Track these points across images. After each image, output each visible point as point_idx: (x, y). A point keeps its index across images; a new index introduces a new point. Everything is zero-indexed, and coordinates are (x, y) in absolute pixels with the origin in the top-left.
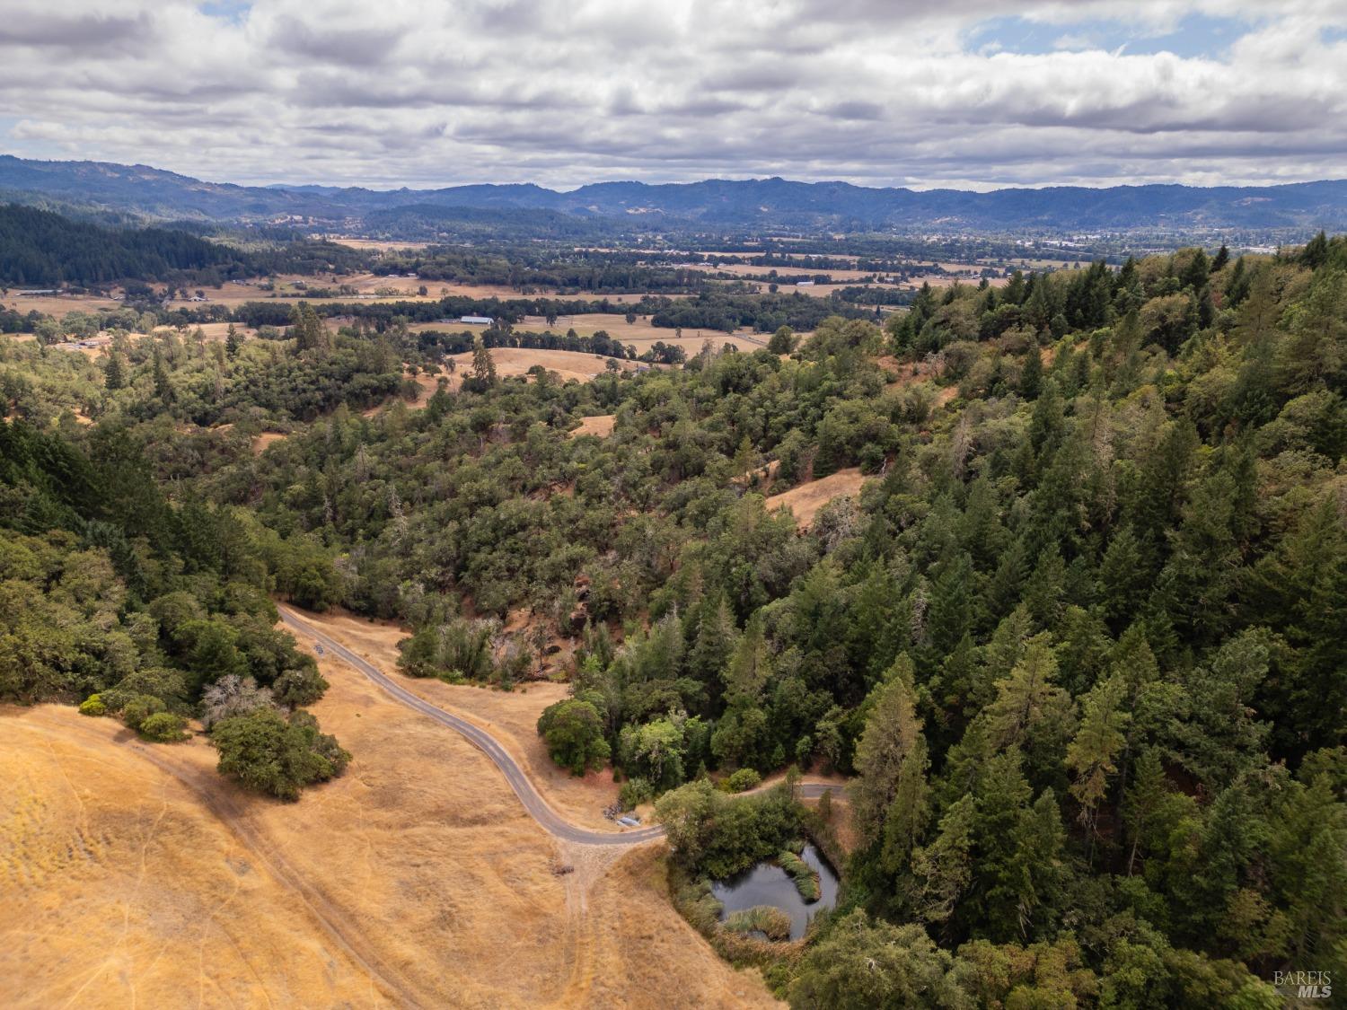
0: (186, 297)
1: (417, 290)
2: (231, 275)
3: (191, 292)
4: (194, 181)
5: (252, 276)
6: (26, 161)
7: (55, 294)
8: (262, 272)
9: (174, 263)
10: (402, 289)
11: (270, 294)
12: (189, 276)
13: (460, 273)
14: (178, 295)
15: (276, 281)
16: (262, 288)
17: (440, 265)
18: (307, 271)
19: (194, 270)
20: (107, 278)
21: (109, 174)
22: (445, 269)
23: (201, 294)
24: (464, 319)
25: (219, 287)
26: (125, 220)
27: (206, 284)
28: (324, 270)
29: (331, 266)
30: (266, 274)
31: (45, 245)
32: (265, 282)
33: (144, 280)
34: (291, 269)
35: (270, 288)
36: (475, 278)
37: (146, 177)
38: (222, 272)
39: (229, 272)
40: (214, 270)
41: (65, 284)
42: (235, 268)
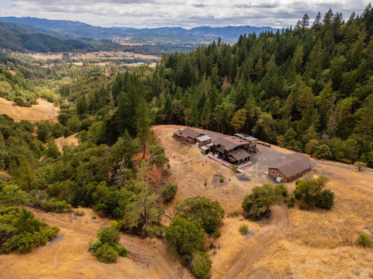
0: (77, 56)
1: (132, 56)
2: (88, 51)
3: (78, 55)
4: (90, 26)
5: (94, 52)
6: (49, 20)
7: (47, 55)
8: (96, 51)
9: (76, 48)
10: (128, 56)
11: (96, 56)
12: (78, 51)
13: (144, 52)
14: (75, 56)
15: (100, 53)
16: (95, 55)
17: (139, 50)
18: (108, 50)
19: (80, 50)
20: (59, 51)
21: (69, 24)
22: (141, 51)
23: (80, 56)
24: (138, 63)
25: (85, 54)
26: (70, 36)
27: (83, 53)
28: (112, 50)
29: (114, 49)
30: (97, 51)
31: (46, 43)
32: (97, 53)
33: (68, 52)
34: (104, 50)
35: (97, 55)
36: (147, 53)
37: (78, 25)
38: (87, 50)
39: (88, 50)
40: (84, 50)
41: (50, 53)
42: (90, 50)
